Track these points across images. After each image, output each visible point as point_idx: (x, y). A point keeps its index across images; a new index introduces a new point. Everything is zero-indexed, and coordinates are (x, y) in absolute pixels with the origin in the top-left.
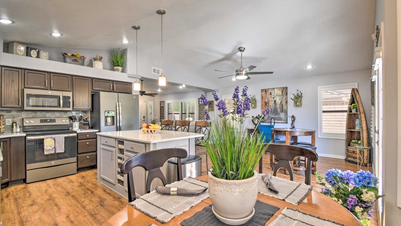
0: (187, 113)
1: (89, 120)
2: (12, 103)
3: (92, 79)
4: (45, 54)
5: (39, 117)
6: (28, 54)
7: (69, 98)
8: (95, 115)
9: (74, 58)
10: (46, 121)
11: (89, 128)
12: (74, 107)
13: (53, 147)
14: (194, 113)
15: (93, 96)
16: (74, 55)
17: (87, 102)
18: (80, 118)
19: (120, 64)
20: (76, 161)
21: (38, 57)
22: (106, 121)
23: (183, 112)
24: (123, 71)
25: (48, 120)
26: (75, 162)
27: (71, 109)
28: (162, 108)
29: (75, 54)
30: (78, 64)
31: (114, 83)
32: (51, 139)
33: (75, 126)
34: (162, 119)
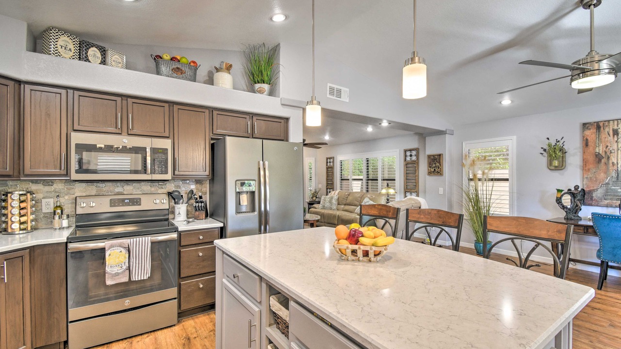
0: (380, 179)
1: (207, 198)
2: (47, 164)
3: (212, 109)
4: (118, 57)
5: (110, 194)
6: (82, 56)
7: (165, 151)
8: (218, 187)
9: (175, 65)
10: (122, 202)
11: (207, 216)
12: (176, 173)
13: (124, 267)
14: (394, 180)
15: (213, 147)
16: (176, 58)
17: (201, 162)
18: (190, 195)
19: (266, 79)
20: (176, 296)
21: (104, 62)
22: (238, 203)
23: (371, 177)
24: (271, 93)
25: (126, 201)
26: (175, 298)
27: (168, 176)
28: (329, 169)
29: (179, 58)
30: (183, 78)
31: (255, 118)
32: (122, 250)
33: (179, 213)
34: (330, 188)
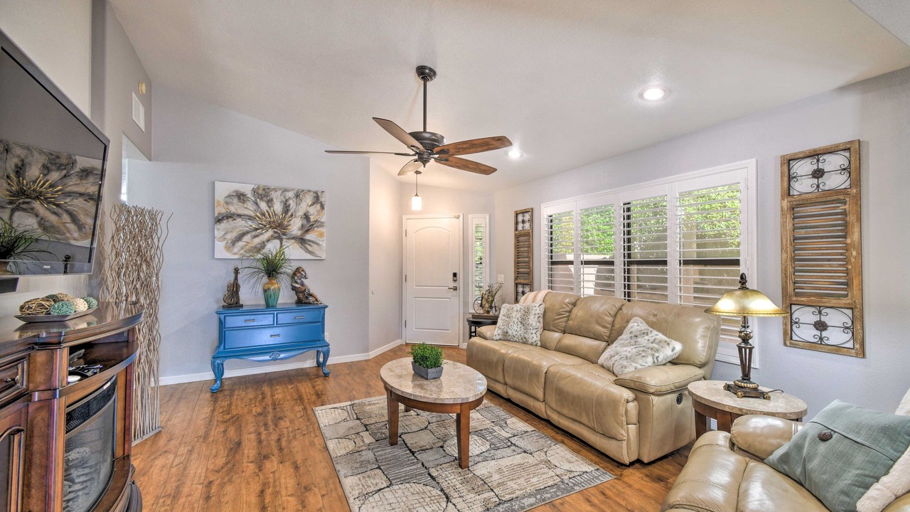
14: (736, 262)
28: (522, 239)
34: (523, 284)
